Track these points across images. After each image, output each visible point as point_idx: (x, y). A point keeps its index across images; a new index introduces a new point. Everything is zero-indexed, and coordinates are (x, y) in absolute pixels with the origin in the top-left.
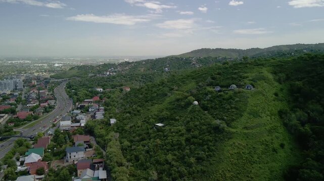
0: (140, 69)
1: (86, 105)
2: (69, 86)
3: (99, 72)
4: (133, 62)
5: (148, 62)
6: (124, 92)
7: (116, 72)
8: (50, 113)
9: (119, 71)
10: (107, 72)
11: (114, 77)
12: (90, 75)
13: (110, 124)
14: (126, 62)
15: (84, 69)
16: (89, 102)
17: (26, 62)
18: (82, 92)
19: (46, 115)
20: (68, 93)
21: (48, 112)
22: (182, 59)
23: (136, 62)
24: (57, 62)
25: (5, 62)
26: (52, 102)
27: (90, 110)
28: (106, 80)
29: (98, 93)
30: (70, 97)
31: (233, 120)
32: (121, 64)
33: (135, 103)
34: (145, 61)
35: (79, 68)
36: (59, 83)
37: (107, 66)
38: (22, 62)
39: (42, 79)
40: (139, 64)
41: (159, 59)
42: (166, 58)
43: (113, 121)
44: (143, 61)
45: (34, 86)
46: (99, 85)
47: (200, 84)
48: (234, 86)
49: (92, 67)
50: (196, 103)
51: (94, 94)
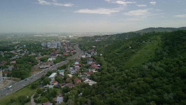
0: (113, 38)
1: (90, 52)
2: (80, 46)
3: (93, 40)
4: (110, 35)
5: (117, 35)
6: (105, 47)
7: (101, 40)
8: (75, 55)
9: (102, 40)
10: (96, 40)
11: (100, 42)
12: (88, 41)
13: (100, 56)
14: (106, 35)
15: (85, 38)
16: (90, 51)
17: (56, 35)
18: (87, 47)
19: (74, 55)
20: (80, 48)
21: (75, 54)
22: (136, 33)
23: (111, 35)
24: (70, 35)
25: (46, 36)
26: (75, 51)
27: (91, 53)
28: (96, 43)
29: (93, 48)
30: (82, 49)
31: (138, 50)
32: (103, 36)
33: (110, 49)
34: (116, 35)
35: (83, 38)
36: (75, 45)
37: (96, 37)
38: (54, 35)
39: (67, 43)
40: (112, 36)
41: (123, 33)
42: (127, 33)
43: (101, 55)
44: (115, 35)
45: (65, 45)
46: (93, 45)
47: (134, 42)
48: (144, 42)
49: (89, 37)
50: (130, 47)
51: (92, 48)
